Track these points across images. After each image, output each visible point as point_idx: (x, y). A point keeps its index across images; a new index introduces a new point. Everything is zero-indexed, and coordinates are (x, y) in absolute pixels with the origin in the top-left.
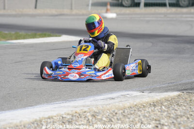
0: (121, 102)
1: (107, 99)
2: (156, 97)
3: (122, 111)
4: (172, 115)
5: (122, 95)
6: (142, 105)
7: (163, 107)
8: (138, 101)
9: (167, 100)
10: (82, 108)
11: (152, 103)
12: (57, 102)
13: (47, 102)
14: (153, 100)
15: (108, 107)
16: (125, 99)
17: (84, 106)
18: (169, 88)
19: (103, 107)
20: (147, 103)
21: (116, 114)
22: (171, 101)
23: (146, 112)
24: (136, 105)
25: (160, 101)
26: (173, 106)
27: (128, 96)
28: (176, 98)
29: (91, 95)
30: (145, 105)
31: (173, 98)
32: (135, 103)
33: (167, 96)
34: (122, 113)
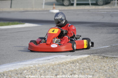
0: (53, 61)
1: (45, 60)
2: (75, 58)
3: (53, 67)
4: (81, 68)
5: (55, 58)
6: (66, 63)
7: (78, 64)
8: (63, 61)
9: (81, 60)
10: (29, 65)
11: (72, 62)
12: (16, 62)
13: (9, 62)
14: (73, 60)
15: (45, 64)
16: (56, 60)
17: (31, 64)
18: (83, 53)
19: (42, 64)
20: (69, 62)
21: (49, 68)
22: (83, 60)
23: (66, 67)
24: (62, 63)
25: (77, 60)
26: (84, 63)
27: (58, 58)
28: (87, 58)
29: (36, 58)
30: (68, 63)
31: (85, 59)
32: (62, 62)
33: (81, 57)
34: (52, 68)
